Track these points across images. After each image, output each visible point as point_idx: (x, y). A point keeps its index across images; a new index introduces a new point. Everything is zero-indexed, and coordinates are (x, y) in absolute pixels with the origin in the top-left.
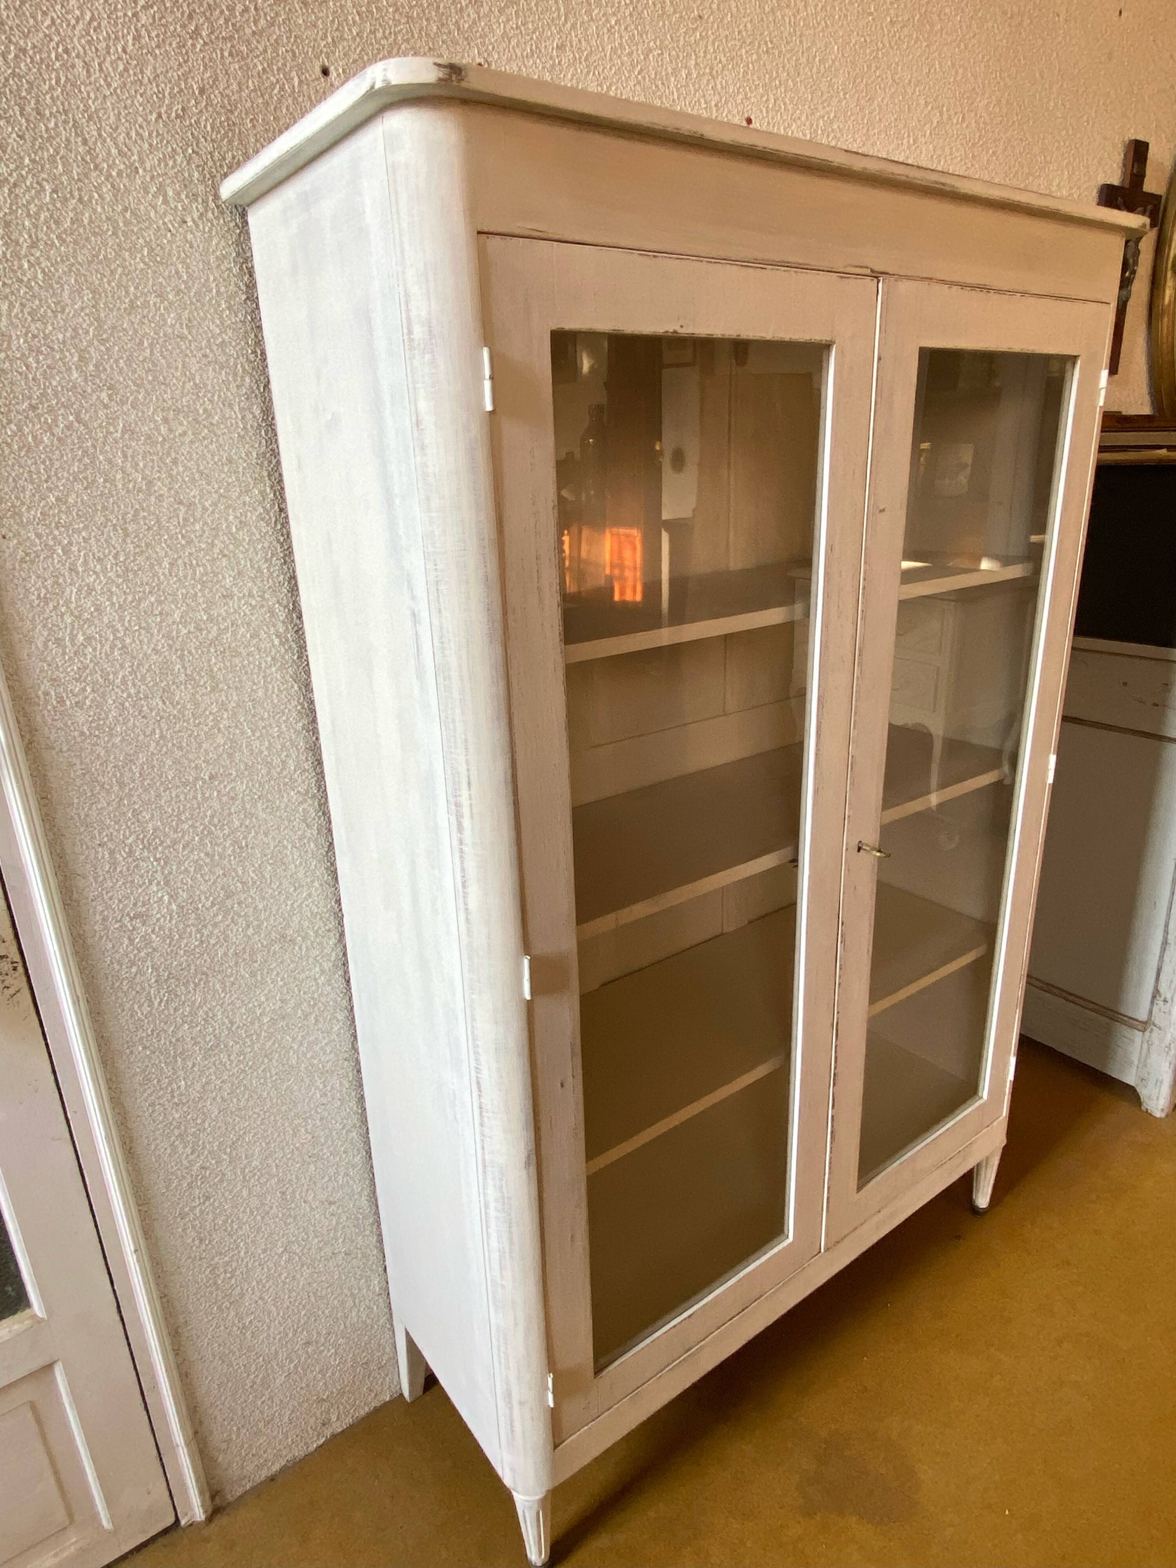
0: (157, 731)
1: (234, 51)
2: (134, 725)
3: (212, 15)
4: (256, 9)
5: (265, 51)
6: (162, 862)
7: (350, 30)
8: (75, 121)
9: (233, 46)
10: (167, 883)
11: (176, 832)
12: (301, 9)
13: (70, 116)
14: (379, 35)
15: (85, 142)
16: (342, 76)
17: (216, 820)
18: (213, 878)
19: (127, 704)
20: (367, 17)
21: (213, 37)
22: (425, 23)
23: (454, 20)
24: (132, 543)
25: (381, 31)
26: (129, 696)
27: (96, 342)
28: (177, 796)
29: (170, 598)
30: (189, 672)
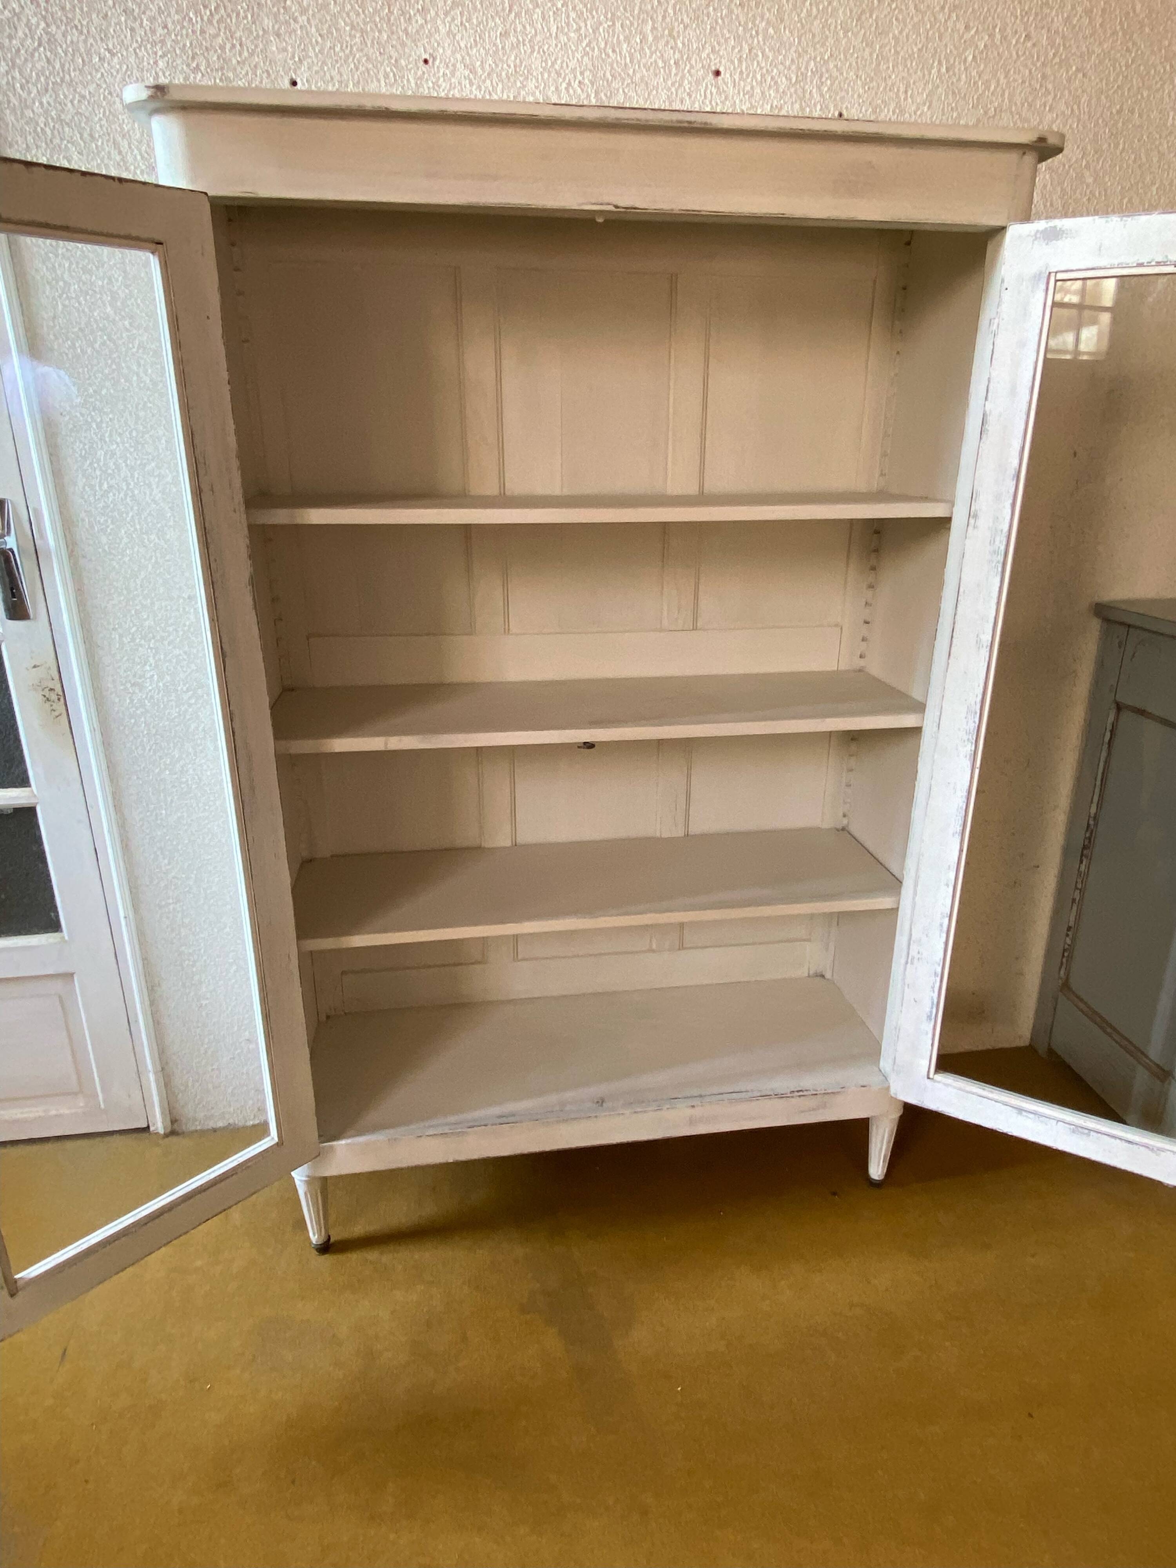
0: (154, 558)
1: (224, 78)
2: (138, 551)
3: (208, 54)
4: (241, 45)
5: (247, 74)
6: (154, 651)
7: (314, 49)
8: (114, 140)
9: (223, 74)
10: (157, 666)
11: (163, 631)
12: (275, 40)
13: (112, 136)
14: (338, 49)
15: (120, 153)
16: (306, 84)
17: (192, 629)
18: (189, 671)
19: (134, 536)
20: (328, 37)
21: (209, 70)
22: (377, 34)
23: (403, 28)
24: (142, 424)
25: (339, 46)
26: (136, 529)
27: (123, 288)
28: (166, 607)
29: (166, 465)
30: (177, 519)
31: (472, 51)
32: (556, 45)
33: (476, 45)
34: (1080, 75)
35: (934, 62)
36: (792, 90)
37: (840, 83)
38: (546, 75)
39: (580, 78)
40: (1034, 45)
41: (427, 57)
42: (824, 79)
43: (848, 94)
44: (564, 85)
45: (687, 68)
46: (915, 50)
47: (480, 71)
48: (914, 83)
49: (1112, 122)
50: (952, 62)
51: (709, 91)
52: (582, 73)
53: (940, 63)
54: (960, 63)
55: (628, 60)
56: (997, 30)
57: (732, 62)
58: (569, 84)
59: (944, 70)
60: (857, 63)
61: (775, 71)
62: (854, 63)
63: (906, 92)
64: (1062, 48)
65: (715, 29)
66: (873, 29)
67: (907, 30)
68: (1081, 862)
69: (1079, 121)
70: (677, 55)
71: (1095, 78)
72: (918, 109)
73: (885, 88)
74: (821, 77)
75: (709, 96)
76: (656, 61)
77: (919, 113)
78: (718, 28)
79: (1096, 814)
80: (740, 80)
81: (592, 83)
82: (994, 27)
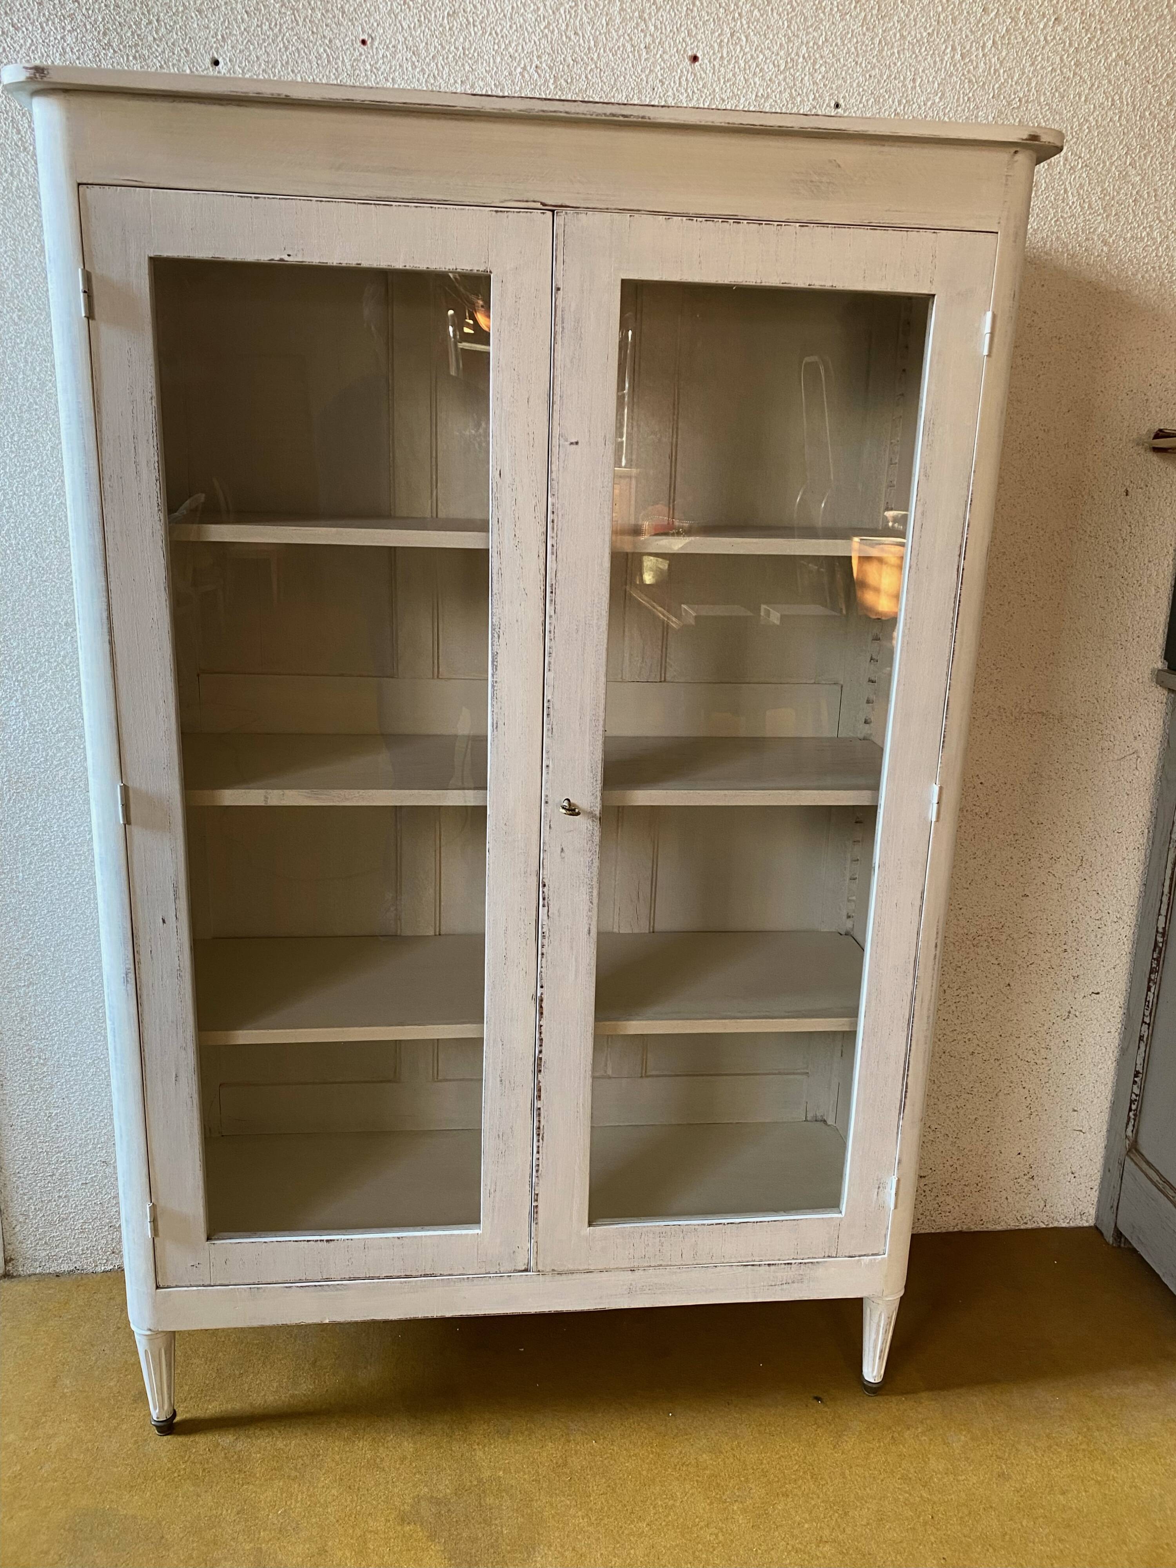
0: (29, 578)
1: (137, 55)
2: (12, 570)
3: (122, 30)
4: (158, 20)
5: (164, 52)
6: (22, 684)
7: (239, 28)
8: (12, 117)
9: (137, 51)
10: (24, 702)
11: (34, 662)
12: (196, 16)
13: (10, 114)
14: (265, 28)
15: (19, 132)
16: (229, 64)
17: (67, 661)
18: (61, 709)
19: (8, 552)
20: (255, 14)
21: (121, 46)
22: (310, 11)
23: (339, 6)
24: (25, 427)
25: (267, 24)
26: (11, 545)
27: (13, 277)
28: (39, 633)
29: (49, 474)
30: (58, 535)
31: (416, 32)
32: (511, 27)
33: (420, 26)
34: (1121, 63)
35: (946, 47)
36: (781, 77)
37: (836, 70)
38: (498, 59)
39: (536, 62)
40: (1066, 29)
41: (365, 37)
42: (817, 67)
43: (845, 82)
44: (519, 70)
45: (660, 52)
46: (925, 34)
47: (424, 53)
48: (923, 71)
49: (1162, 114)
50: (968, 47)
51: (684, 78)
52: (539, 57)
53: (954, 49)
54: (977, 49)
55: (592, 43)
56: (1021, 13)
57: (712, 47)
58: (524, 68)
59: (958, 57)
60: (856, 48)
61: (761, 56)
62: (853, 50)
63: (914, 80)
64: (1099, 32)
65: (692, 11)
66: (875, 12)
67: (915, 13)
68: (1149, 989)
69: (1121, 112)
70: (648, 39)
71: (1140, 66)
72: (928, 99)
73: (889, 77)
74: (814, 63)
75: (684, 83)
76: (624, 45)
77: (929, 103)
78: (695, 9)
79: (1164, 928)
80: (720, 66)
81: (551, 68)
82: (1018, 10)
